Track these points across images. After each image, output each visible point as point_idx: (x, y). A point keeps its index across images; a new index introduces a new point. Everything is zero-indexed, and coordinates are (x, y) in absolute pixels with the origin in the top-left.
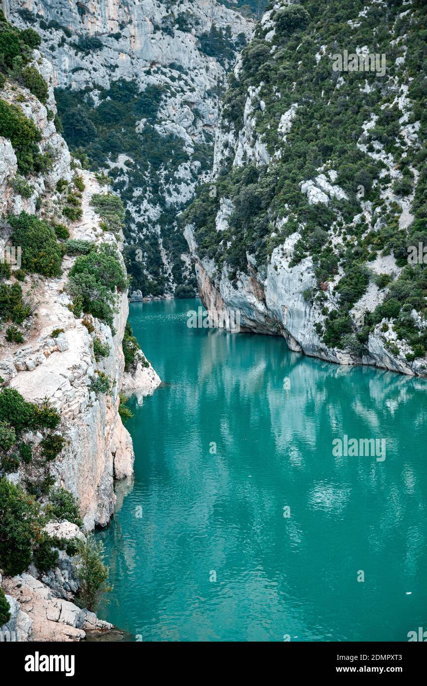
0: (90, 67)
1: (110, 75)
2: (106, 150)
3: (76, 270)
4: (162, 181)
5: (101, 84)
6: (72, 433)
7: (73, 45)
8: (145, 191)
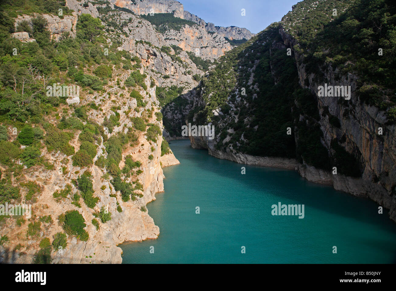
0: (167, 82)
1: (171, 84)
3: (149, 130)
4: (182, 109)
5: (169, 86)
6: (144, 169)
7: (162, 77)
8: (178, 111)
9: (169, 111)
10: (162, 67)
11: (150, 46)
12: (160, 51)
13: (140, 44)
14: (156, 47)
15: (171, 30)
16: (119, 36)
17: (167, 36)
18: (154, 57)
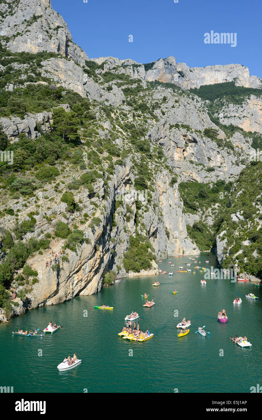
0: (210, 176)
1: (217, 179)
2: (212, 202)
5: (213, 181)
7: (205, 170)
9: (211, 214)
10: (205, 156)
11: (188, 130)
12: (202, 136)
13: (175, 129)
14: (197, 131)
15: (230, 105)
16: (146, 122)
17: (224, 114)
18: (193, 144)
